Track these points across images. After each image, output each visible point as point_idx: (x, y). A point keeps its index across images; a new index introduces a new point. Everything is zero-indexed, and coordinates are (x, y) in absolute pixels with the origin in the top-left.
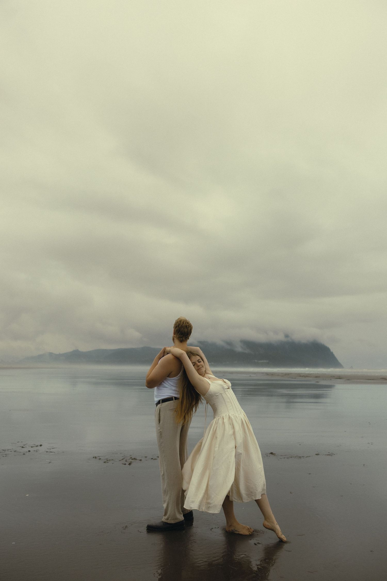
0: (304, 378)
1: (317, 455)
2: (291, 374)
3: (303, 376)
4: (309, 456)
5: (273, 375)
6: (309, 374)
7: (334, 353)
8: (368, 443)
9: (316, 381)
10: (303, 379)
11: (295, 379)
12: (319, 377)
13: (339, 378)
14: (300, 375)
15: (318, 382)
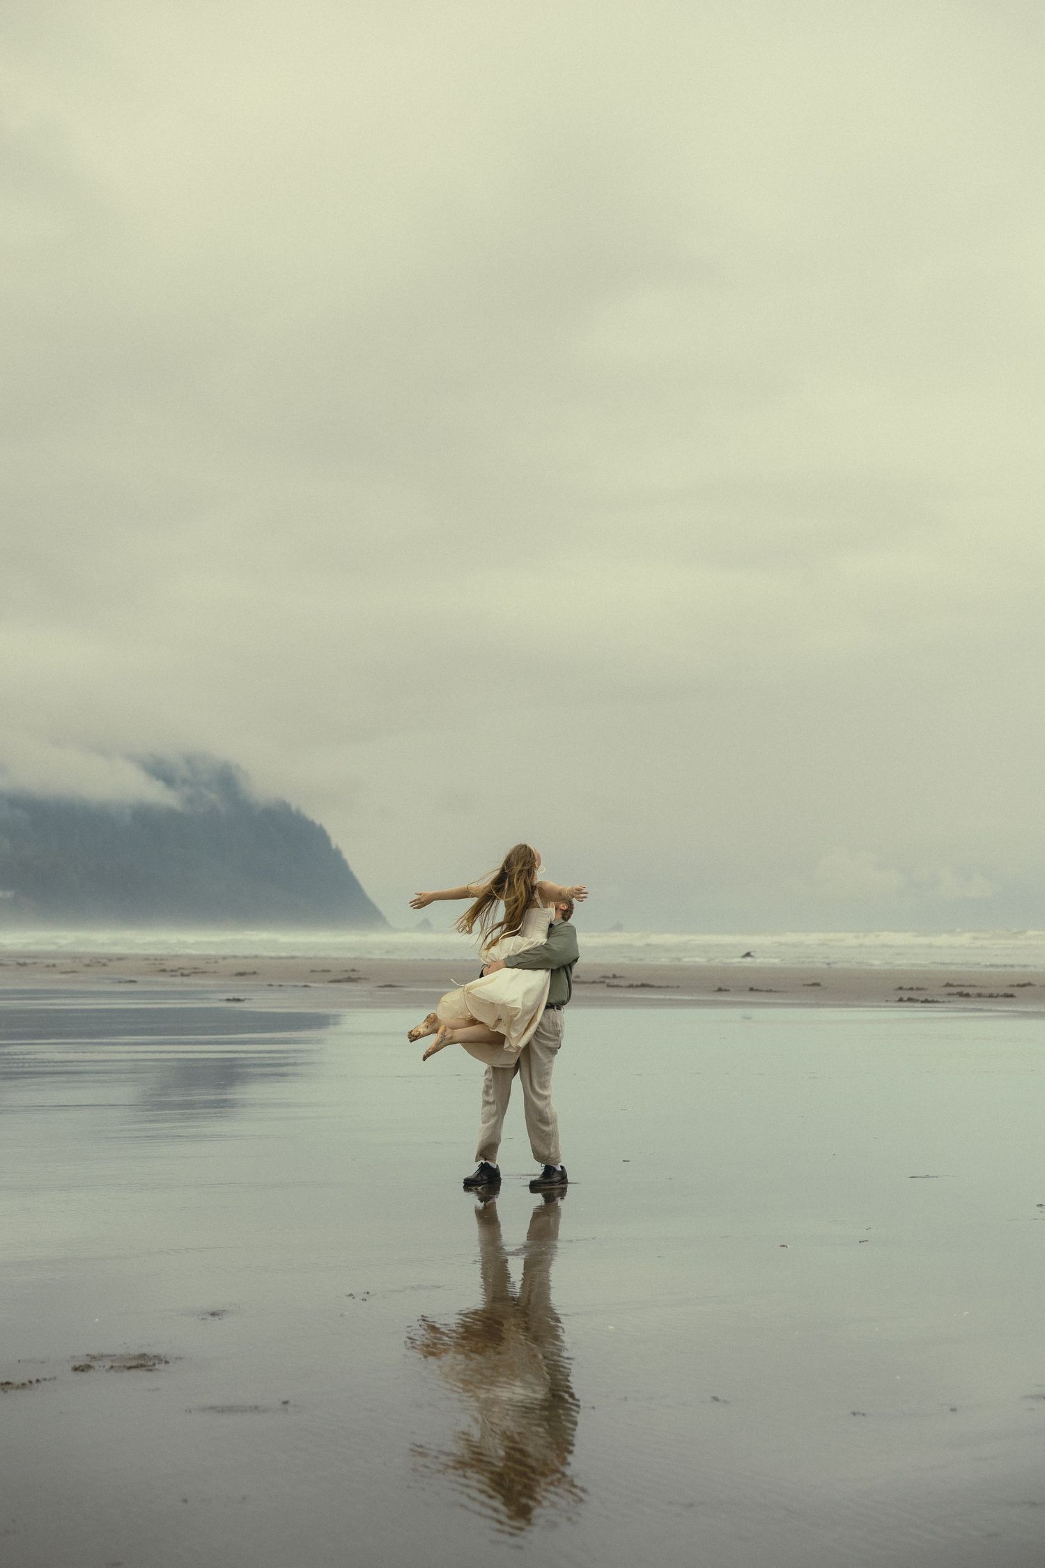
0: (179, 980)
1: (79, 1373)
2: (121, 958)
3: (173, 972)
4: (34, 1380)
5: (24, 964)
6: (207, 959)
7: (346, 855)
8: (351, 1295)
9: (231, 996)
10: (178, 983)
11: (131, 988)
12: (255, 973)
13: (350, 980)
14: (162, 967)
15: (238, 1000)
